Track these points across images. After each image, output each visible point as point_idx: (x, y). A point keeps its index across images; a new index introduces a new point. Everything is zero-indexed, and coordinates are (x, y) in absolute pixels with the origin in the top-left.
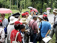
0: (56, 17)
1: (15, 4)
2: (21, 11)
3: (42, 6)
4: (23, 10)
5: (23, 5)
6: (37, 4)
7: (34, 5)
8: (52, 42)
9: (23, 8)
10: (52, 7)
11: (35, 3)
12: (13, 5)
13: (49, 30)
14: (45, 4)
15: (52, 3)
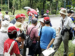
0: (64, 20)
1: (5, 3)
2: (14, 13)
3: (44, 5)
4: (17, 11)
5: (17, 4)
6: (36, 3)
7: (32, 4)
8: (59, 55)
9: (17, 9)
10: (58, 7)
11: (34, 1)
12: (2, 5)
13: (53, 39)
14: (48, 3)
15: (58, 1)
